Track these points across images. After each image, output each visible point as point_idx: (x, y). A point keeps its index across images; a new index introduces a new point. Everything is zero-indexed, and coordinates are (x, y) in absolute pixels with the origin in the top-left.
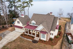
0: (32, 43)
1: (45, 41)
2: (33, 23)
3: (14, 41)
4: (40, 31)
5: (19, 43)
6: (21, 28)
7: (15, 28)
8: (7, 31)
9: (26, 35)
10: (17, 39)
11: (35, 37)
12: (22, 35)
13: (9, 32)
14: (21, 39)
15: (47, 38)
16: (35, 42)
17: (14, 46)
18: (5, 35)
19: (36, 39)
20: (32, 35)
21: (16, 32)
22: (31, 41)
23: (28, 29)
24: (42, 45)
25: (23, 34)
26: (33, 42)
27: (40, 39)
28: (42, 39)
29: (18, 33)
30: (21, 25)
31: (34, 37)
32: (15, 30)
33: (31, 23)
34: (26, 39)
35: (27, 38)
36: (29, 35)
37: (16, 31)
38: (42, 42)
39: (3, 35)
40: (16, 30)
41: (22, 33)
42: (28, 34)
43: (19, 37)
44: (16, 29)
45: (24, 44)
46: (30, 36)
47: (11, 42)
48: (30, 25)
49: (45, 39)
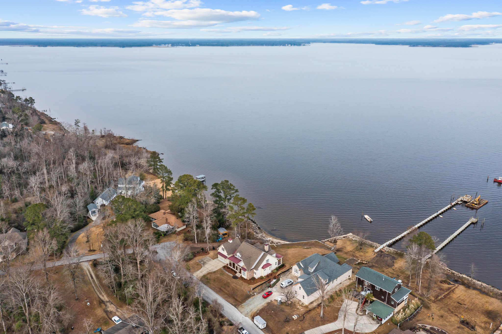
1: (245, 279)
2: (239, 256)
3: (215, 272)
4: (242, 267)
5: (219, 275)
6: (225, 257)
7: (219, 255)
8: (208, 257)
9: (229, 268)
10: (217, 271)
11: (238, 273)
12: (224, 267)
13: (210, 260)
14: (222, 271)
15: (247, 276)
16: (235, 277)
17: (214, 277)
18: (205, 263)
19: (238, 275)
20: (235, 270)
21: (218, 262)
22: (232, 276)
23: (232, 262)
24: (241, 282)
25: (226, 266)
26: (233, 278)
27: (241, 276)
28: (243, 276)
29: (221, 263)
30: (225, 253)
31: (236, 272)
32: (218, 258)
33: (236, 255)
34: (227, 273)
35: (229, 273)
36: (232, 269)
37: (219, 260)
38: (242, 279)
39: (202, 262)
40: (219, 259)
41: (226, 265)
42: (232, 267)
43: (220, 269)
44: (219, 257)
46: (233, 270)
47: (211, 273)
48: (235, 256)
49: (245, 277)
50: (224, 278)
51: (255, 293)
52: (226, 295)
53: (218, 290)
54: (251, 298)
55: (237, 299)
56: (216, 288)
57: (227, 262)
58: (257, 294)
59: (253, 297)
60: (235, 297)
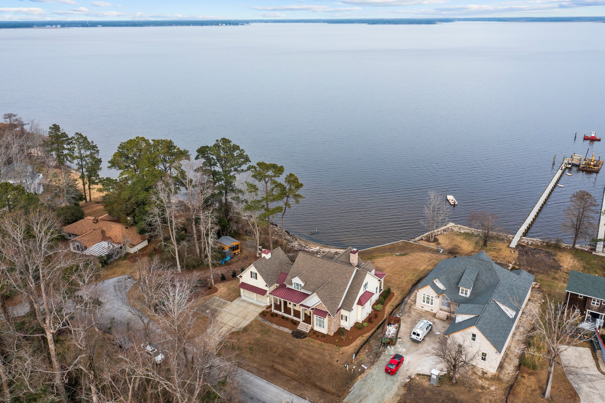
0: (291, 337)
1: (323, 335)
2: (297, 284)
3: (245, 329)
4: (312, 309)
5: (258, 336)
6: (262, 292)
7: (242, 290)
8: (216, 296)
9: (277, 315)
10: (250, 325)
11: (301, 323)
12: (263, 314)
13: (224, 303)
14: (261, 325)
15: (329, 328)
16: (299, 335)
17: (247, 342)
18: (216, 311)
19: (303, 327)
20: (291, 317)
21: (243, 304)
22: (290, 332)
23: (282, 300)
24: (316, 343)
25: (267, 312)
26: (294, 336)
27: (312, 329)
28: (317, 328)
29: (252, 307)
30: (260, 283)
31: (296, 323)
32: (240, 296)
33: (291, 284)
34: (275, 326)
35: (280, 325)
36: (283, 317)
37: (244, 301)
38: (318, 336)
39: (208, 311)
40: (243, 298)
41: (264, 309)
42: (282, 313)
43: (255, 320)
44: (242, 294)
45: (271, 340)
46: (287, 319)
47: (237, 333)
48: (288, 286)
49: (324, 331)
50: (273, 339)
51: (363, 366)
52: (294, 383)
53: (269, 371)
54: (359, 378)
55: (325, 386)
56: (263, 369)
57: (266, 301)
58: (369, 368)
59: (363, 375)
60: (318, 384)
